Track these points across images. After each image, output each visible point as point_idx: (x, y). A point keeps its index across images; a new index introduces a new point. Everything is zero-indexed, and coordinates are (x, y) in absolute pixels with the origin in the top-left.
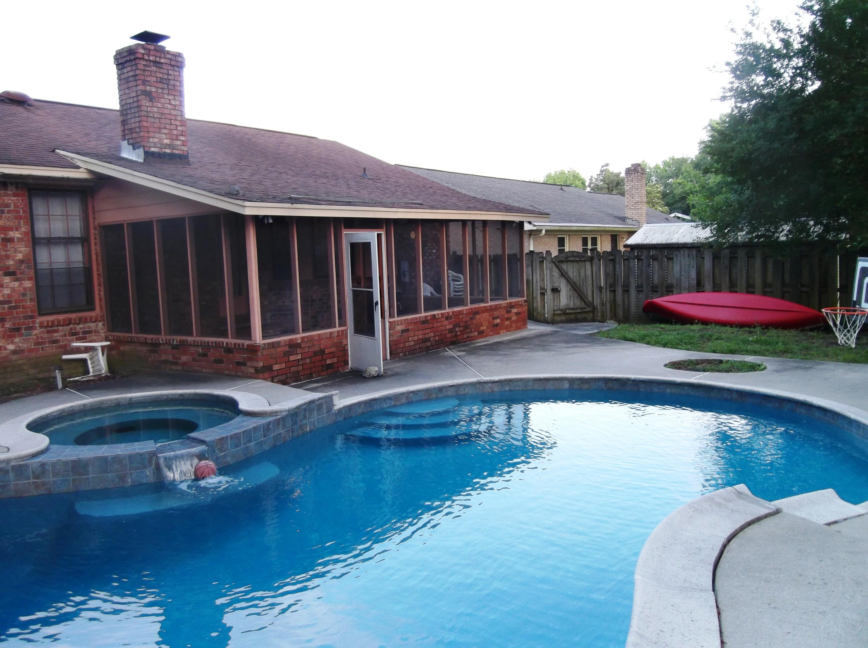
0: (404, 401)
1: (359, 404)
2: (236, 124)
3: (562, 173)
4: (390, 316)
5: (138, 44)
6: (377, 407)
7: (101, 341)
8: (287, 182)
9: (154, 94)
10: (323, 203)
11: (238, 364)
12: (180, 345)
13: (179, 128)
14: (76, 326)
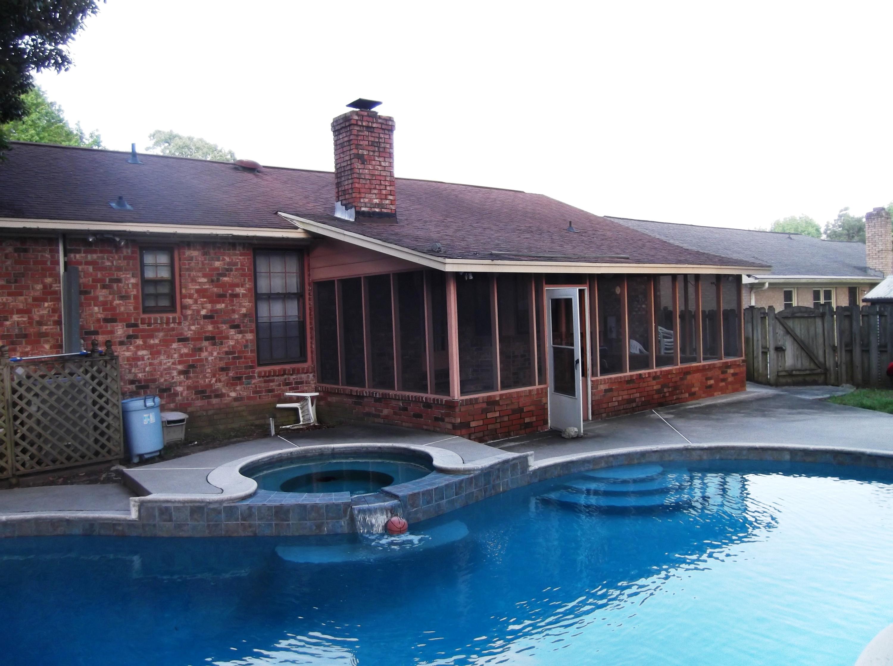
0: (603, 465)
1: (555, 466)
2: (444, 181)
3: (793, 219)
4: (594, 374)
5: (353, 112)
6: (574, 470)
7: (312, 392)
8: (490, 238)
9: (366, 157)
10: (526, 259)
11: (437, 419)
12: (382, 398)
13: (388, 188)
14: (290, 376)
